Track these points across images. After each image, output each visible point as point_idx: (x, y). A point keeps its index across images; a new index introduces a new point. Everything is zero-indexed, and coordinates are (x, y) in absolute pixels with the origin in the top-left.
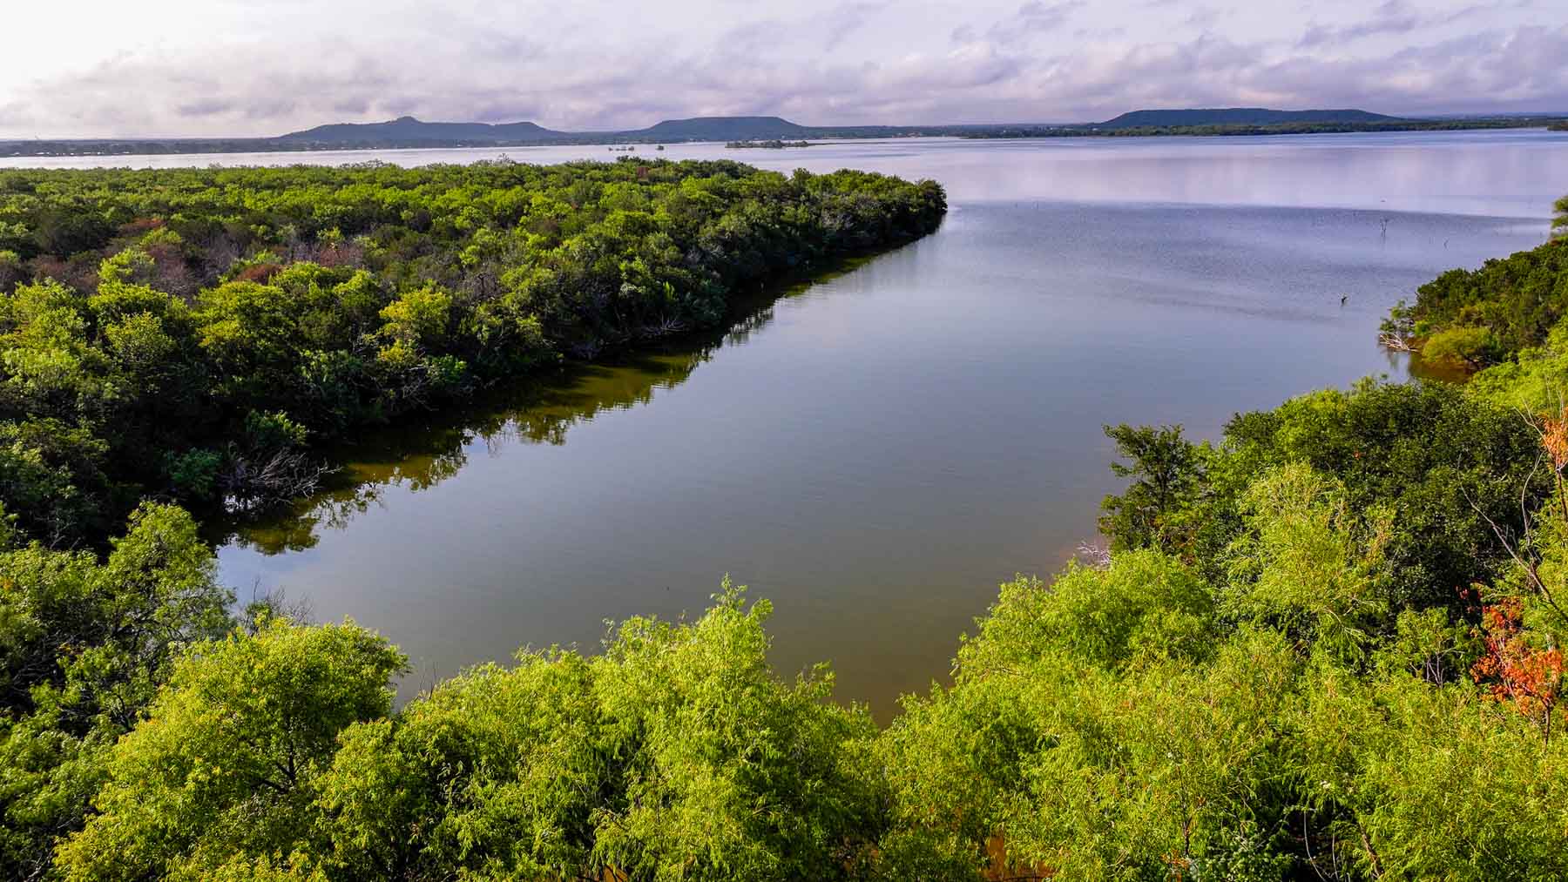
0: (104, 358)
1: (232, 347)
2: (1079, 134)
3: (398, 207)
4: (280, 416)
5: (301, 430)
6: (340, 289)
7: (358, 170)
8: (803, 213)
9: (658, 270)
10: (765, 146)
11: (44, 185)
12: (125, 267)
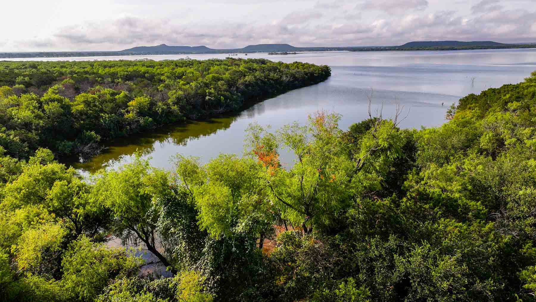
0: (42, 114)
1: (81, 113)
2: (390, 50)
3: (145, 73)
4: (93, 133)
5: (99, 137)
6: (117, 97)
7: (140, 61)
8: (276, 76)
9: (220, 92)
10: (281, 54)
11: (40, 66)
12: (56, 90)
